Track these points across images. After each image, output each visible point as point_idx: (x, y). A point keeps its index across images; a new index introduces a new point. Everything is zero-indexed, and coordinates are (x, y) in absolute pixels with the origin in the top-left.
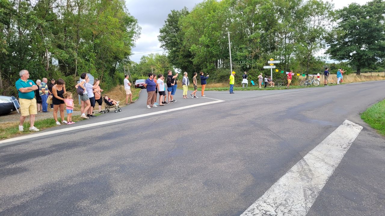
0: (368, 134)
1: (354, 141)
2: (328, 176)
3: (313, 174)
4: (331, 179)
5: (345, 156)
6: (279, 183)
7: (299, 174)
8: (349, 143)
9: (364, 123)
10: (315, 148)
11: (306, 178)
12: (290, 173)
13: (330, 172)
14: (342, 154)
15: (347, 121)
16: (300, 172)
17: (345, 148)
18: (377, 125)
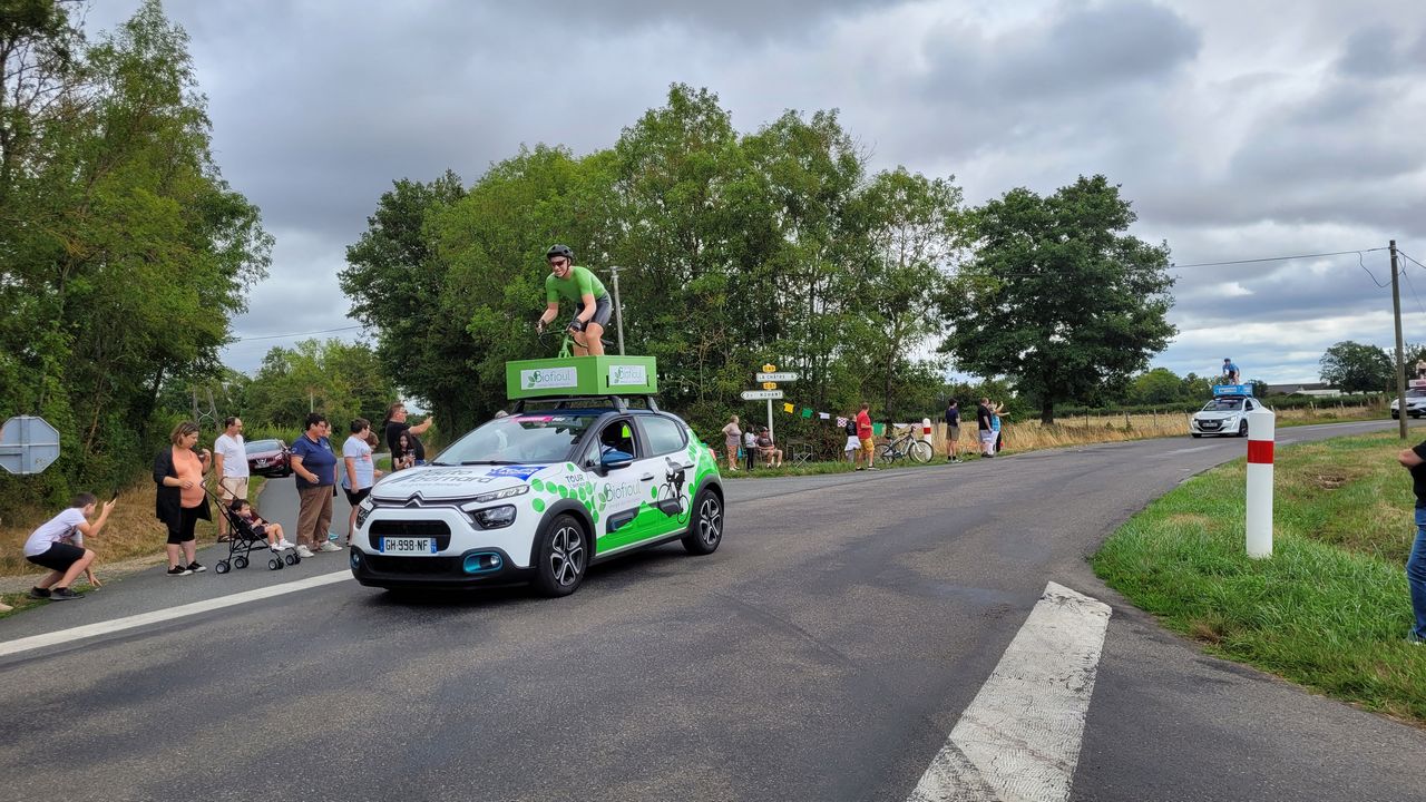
0: (1135, 632)
1: (1100, 662)
5: (1091, 718)
8: (1085, 670)
9: (1111, 592)
10: (979, 698)
13: (1060, 793)
14: (1079, 714)
15: (1054, 588)
17: (1078, 690)
18: (1152, 597)
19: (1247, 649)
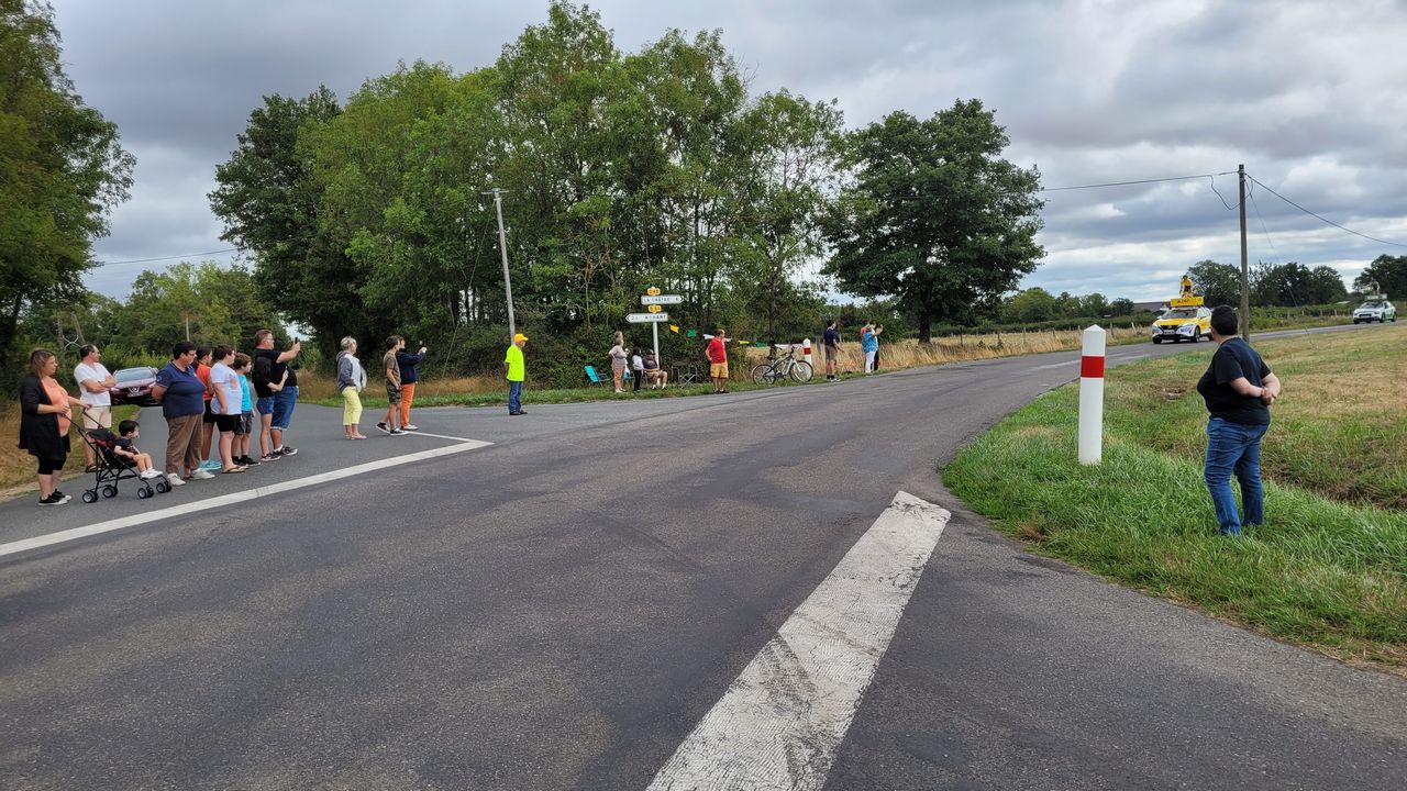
0: (969, 534)
1: (929, 562)
2: (859, 687)
3: (811, 688)
4: (870, 695)
5: (907, 612)
6: (704, 734)
7: (767, 693)
8: (914, 569)
9: (953, 499)
10: (813, 596)
11: (791, 703)
12: (737, 691)
13: (865, 675)
14: (898, 607)
15: (903, 497)
16: (768, 685)
17: (903, 586)
18: (989, 503)
19: (1062, 546)
